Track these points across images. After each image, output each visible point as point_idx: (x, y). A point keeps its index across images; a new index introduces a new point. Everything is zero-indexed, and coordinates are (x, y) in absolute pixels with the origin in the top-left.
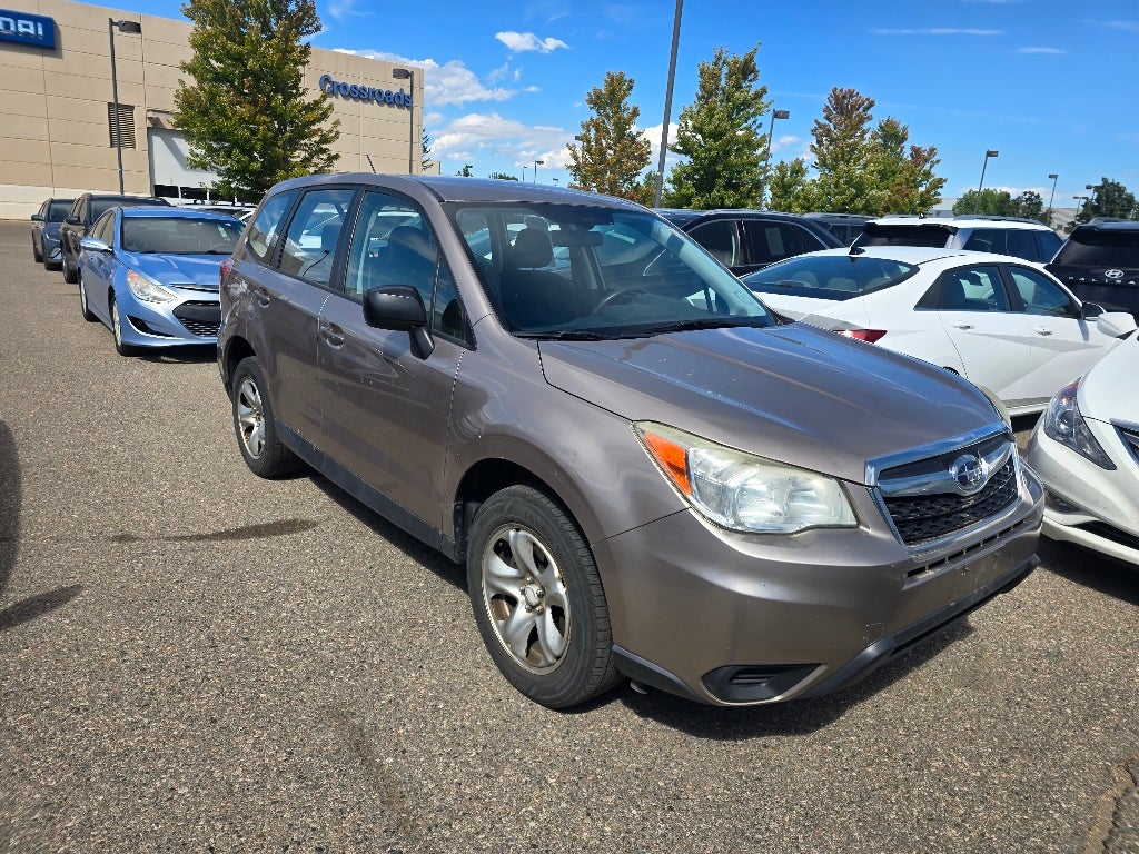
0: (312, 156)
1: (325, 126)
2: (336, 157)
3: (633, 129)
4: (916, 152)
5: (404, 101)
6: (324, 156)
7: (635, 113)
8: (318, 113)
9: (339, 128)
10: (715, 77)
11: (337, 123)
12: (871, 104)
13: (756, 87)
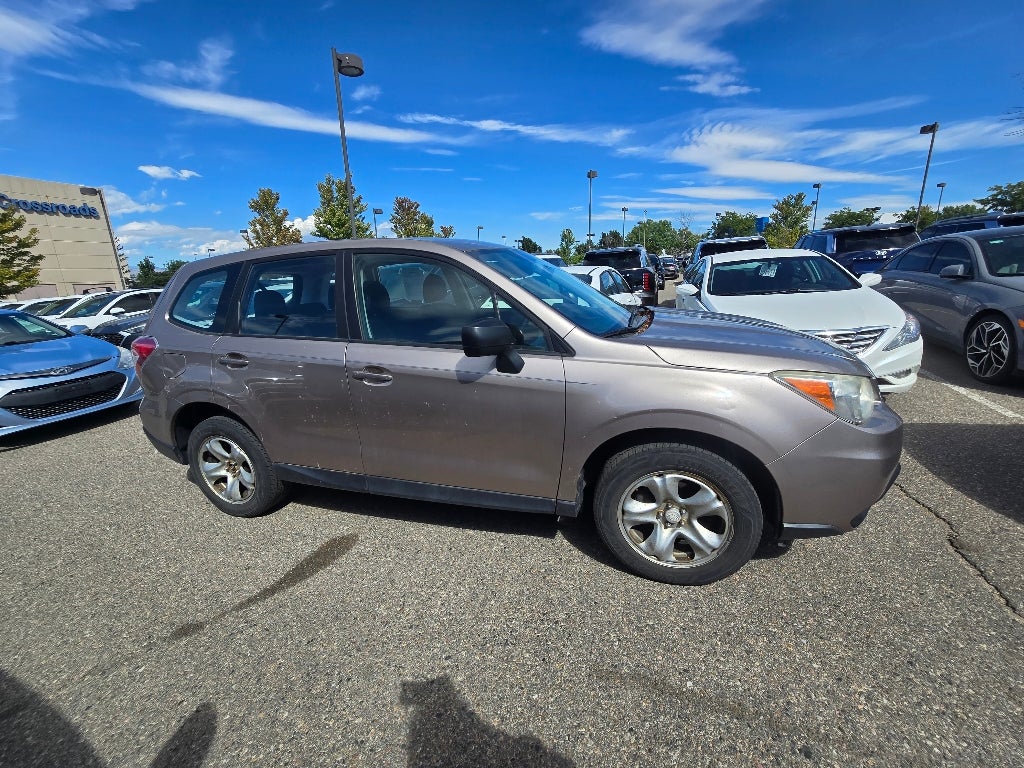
0: (13, 259)
1: (22, 234)
2: (40, 257)
3: (287, 224)
4: (444, 230)
5: (89, 213)
6: (27, 258)
7: (286, 214)
8: (10, 224)
9: (37, 236)
10: (330, 191)
11: (34, 231)
12: (418, 205)
13: (355, 197)
